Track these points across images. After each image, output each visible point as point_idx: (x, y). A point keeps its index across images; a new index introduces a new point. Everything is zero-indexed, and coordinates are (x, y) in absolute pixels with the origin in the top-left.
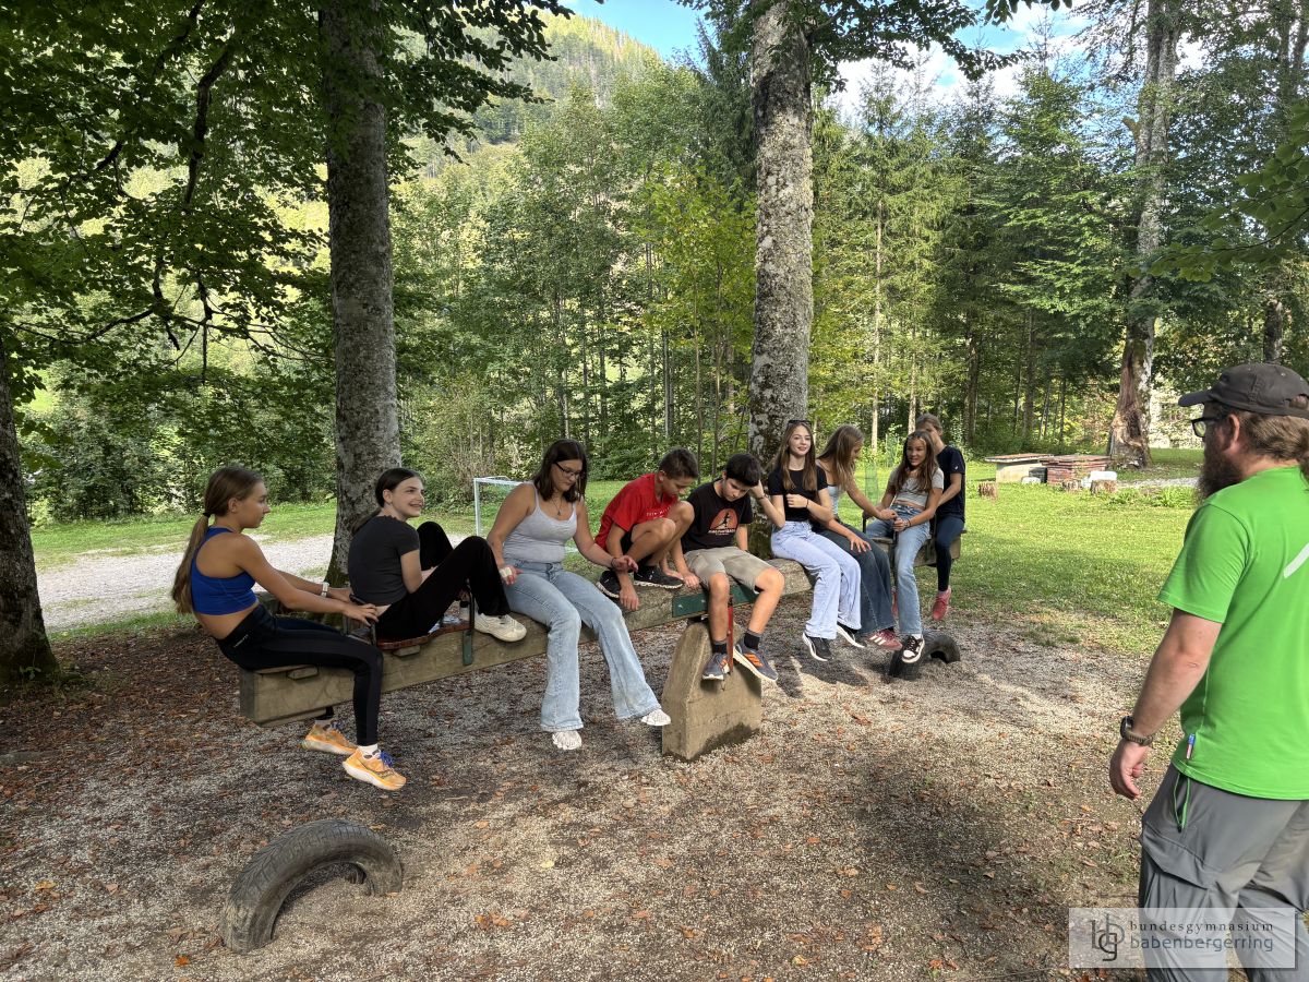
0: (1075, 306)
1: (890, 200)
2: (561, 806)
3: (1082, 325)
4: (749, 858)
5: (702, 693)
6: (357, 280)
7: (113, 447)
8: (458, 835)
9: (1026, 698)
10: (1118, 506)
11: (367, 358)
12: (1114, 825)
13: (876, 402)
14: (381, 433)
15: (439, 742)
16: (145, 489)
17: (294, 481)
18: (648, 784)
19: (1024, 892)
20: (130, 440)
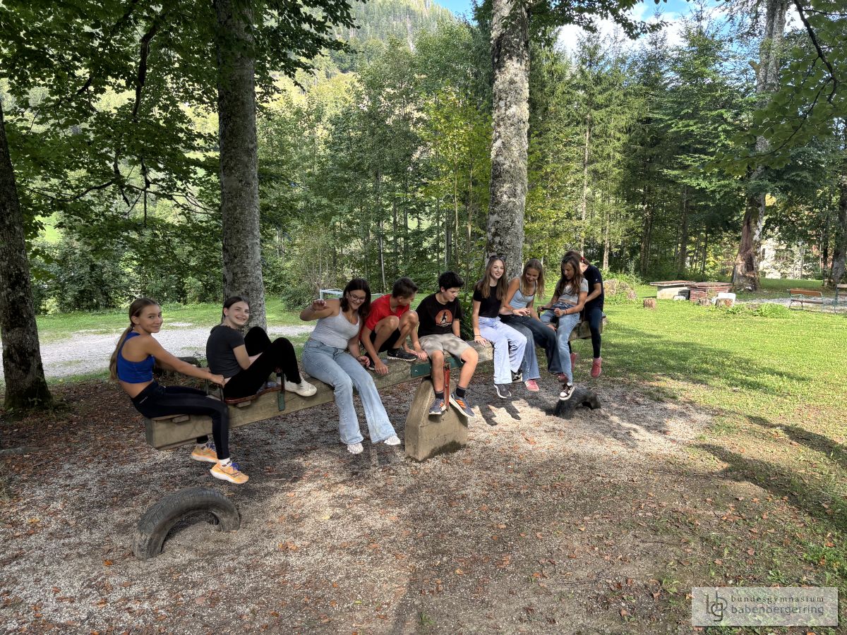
0: (713, 184)
1: (595, 113)
2: (339, 485)
3: (718, 196)
4: (445, 517)
5: (429, 422)
6: (235, 165)
7: (96, 265)
8: (277, 500)
9: (635, 430)
10: (731, 316)
11: (241, 213)
12: (664, 504)
13: (582, 245)
14: (249, 260)
15: (273, 447)
16: (116, 293)
17: (209, 290)
18: (393, 474)
19: (600, 539)
20: (106, 261)
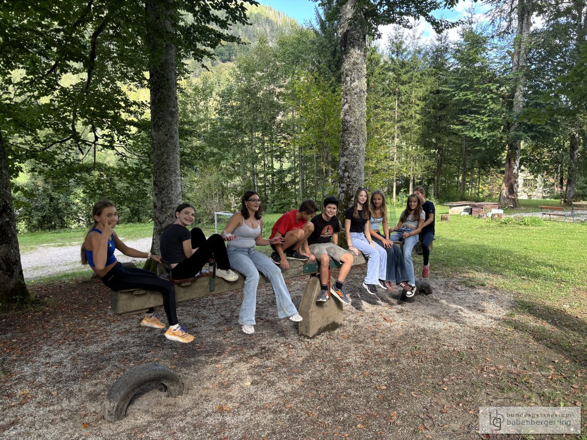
0: (485, 135)
1: (402, 87)
2: (254, 358)
3: (488, 144)
4: (337, 381)
5: (316, 308)
6: (163, 123)
7: (54, 198)
8: (208, 370)
9: (462, 311)
10: (504, 225)
11: (167, 158)
12: (501, 367)
13: (395, 178)
14: (173, 192)
15: (199, 329)
16: (68, 217)
17: (134, 214)
18: (292, 348)
19: (461, 397)
20: (61, 195)
